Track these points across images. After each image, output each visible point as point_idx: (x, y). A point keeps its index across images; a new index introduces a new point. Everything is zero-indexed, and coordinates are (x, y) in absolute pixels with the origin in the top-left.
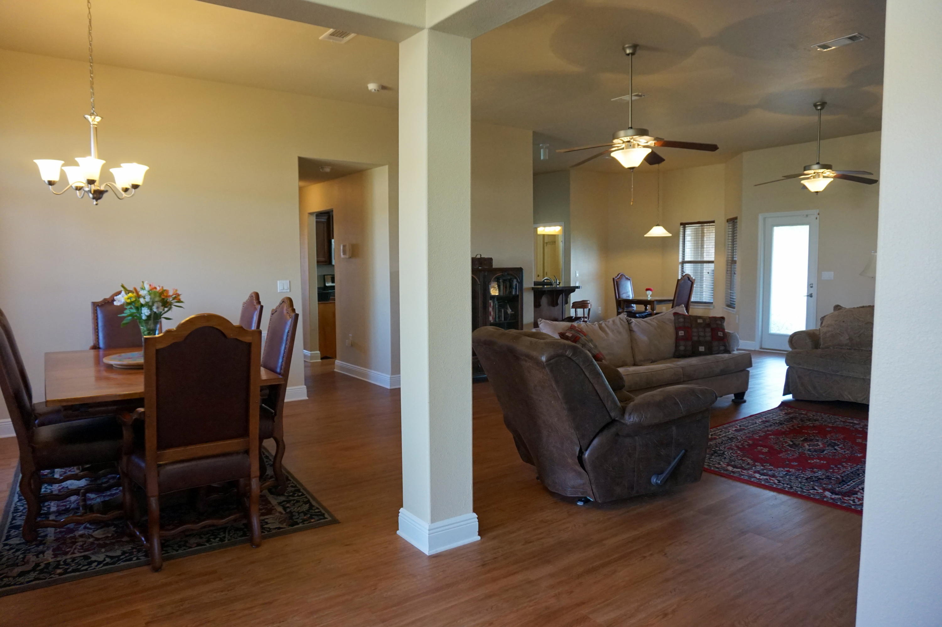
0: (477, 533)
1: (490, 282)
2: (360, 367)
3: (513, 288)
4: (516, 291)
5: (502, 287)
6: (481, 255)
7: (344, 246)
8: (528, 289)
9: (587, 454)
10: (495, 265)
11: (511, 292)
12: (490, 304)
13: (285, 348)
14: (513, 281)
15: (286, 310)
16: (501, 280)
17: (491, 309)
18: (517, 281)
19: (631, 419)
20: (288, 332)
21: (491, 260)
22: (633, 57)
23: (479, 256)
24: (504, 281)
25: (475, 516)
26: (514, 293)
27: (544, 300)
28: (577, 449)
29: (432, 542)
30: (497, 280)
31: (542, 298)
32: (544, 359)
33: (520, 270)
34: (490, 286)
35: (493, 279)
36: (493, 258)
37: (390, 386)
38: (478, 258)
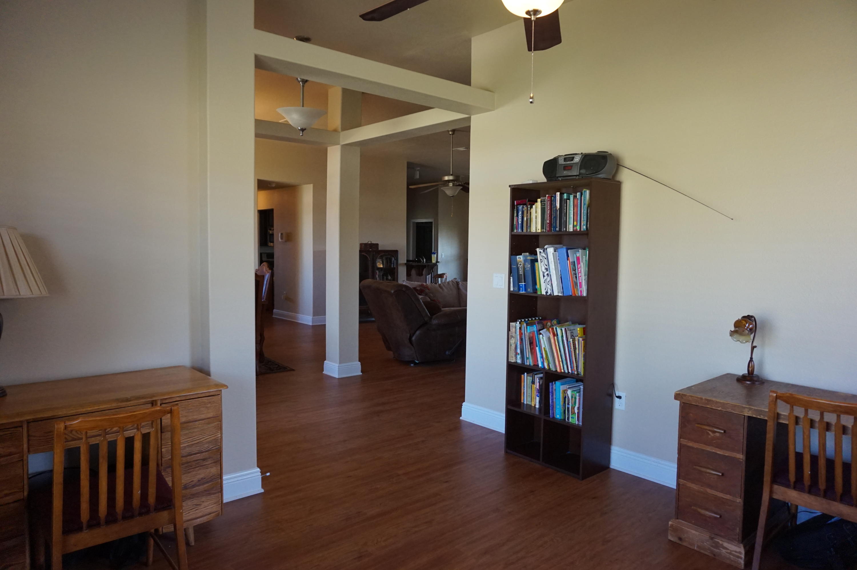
0: (361, 371)
1: (377, 259)
2: (291, 313)
3: (392, 263)
4: (394, 265)
5: (384, 262)
6: (371, 242)
7: (282, 234)
8: (402, 264)
9: (413, 338)
10: (380, 248)
11: (390, 266)
12: (377, 273)
13: (266, 288)
14: (392, 259)
15: (266, 269)
16: (384, 258)
17: (377, 276)
18: (395, 259)
19: (435, 322)
20: (267, 280)
21: (377, 244)
22: (453, 135)
23: (370, 243)
24: (386, 259)
25: (360, 363)
26: (392, 267)
27: (413, 272)
28: (409, 335)
29: (339, 372)
30: (381, 257)
31: (412, 271)
32: (392, 292)
33: (396, 252)
34: (377, 262)
35: (379, 257)
36: (379, 243)
37: (312, 324)
38: (369, 244)
